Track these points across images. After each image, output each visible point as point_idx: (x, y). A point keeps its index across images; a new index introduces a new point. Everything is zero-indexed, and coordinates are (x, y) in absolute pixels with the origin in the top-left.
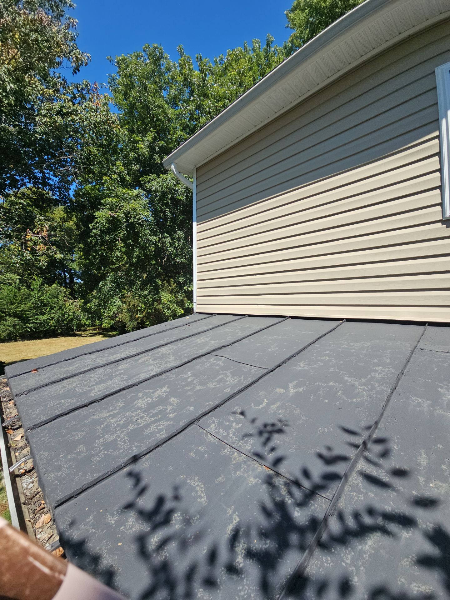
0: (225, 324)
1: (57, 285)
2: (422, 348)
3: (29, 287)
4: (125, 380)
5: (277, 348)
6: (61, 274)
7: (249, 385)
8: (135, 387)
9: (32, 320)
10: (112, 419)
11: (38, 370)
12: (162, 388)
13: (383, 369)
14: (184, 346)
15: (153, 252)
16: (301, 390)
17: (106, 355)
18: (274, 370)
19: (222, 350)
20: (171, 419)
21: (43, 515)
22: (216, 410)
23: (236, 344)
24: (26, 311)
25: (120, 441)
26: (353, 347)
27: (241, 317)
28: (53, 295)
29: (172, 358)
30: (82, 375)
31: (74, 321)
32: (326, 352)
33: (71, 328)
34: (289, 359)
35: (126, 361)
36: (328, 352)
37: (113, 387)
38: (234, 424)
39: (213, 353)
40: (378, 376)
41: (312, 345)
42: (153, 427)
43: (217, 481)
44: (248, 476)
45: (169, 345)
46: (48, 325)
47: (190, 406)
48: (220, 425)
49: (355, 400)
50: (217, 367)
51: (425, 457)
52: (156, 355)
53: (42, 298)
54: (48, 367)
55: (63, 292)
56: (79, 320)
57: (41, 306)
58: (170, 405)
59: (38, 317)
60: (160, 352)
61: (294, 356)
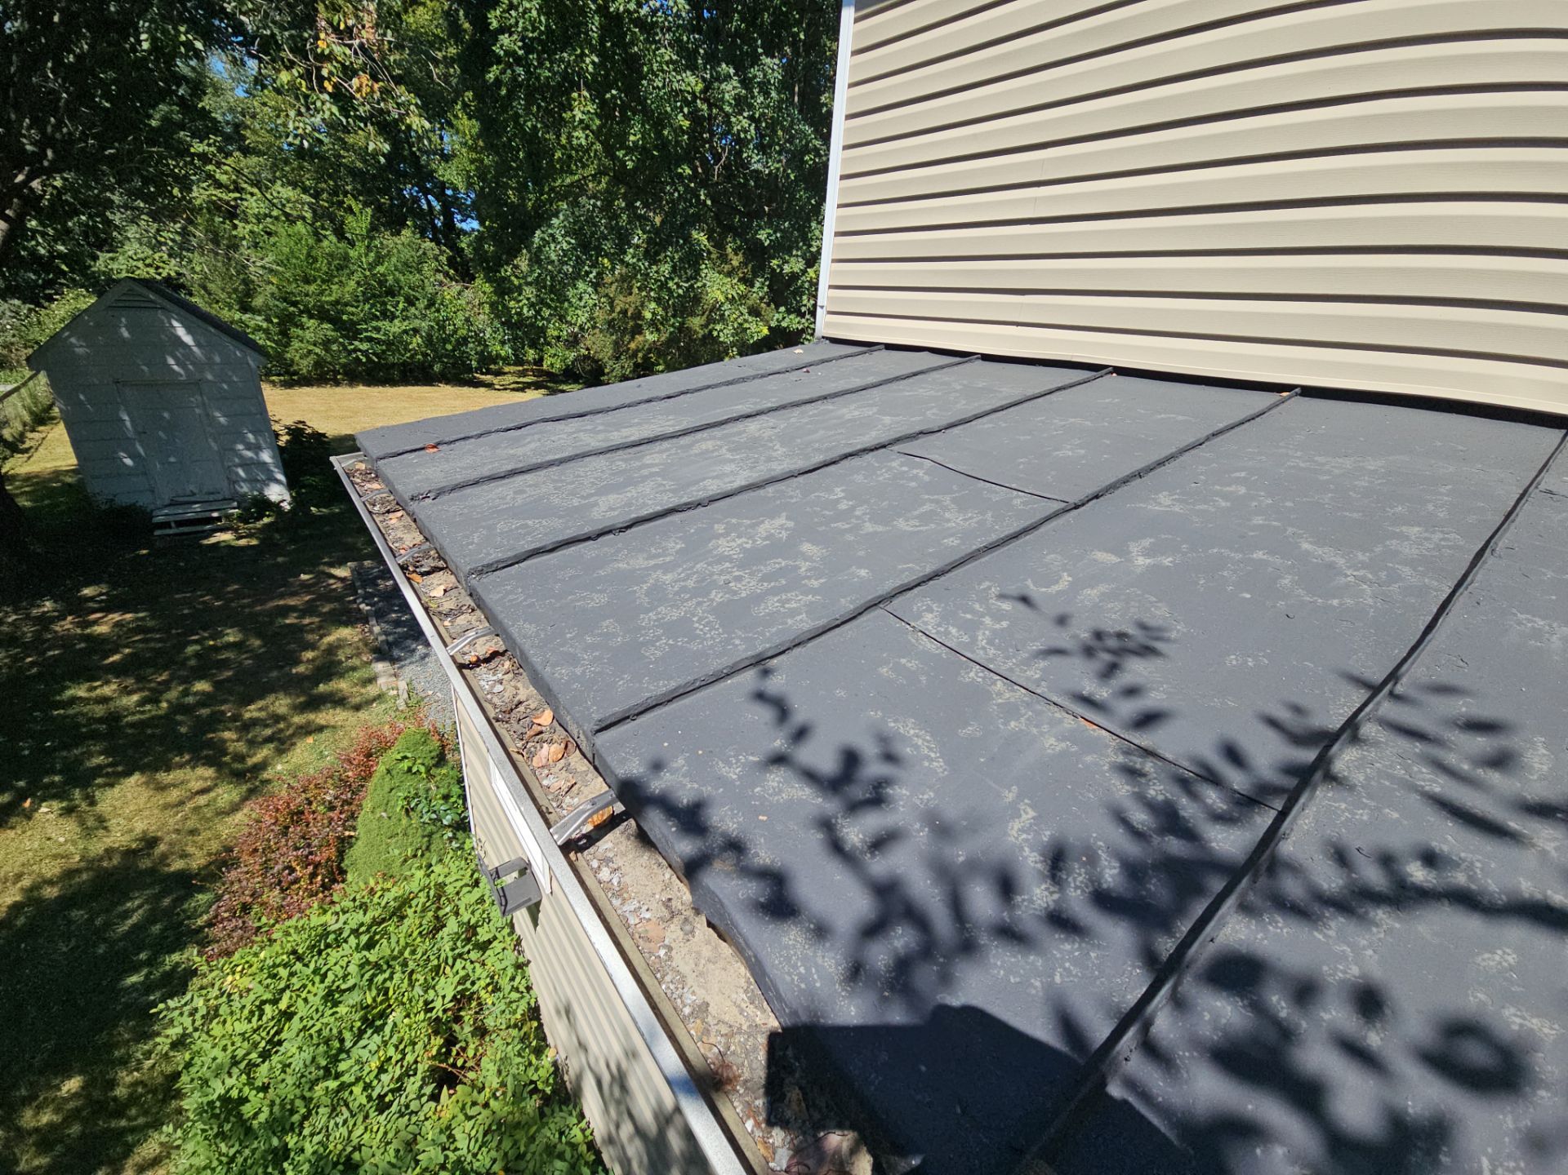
0: (915, 374)
1: (414, 233)
2: (1554, 490)
3: (340, 233)
4: (670, 491)
5: (1083, 452)
6: (416, 200)
7: (1016, 536)
8: (700, 509)
9: (366, 330)
10: (664, 573)
11: (440, 447)
12: (772, 518)
13: (1426, 535)
14: (807, 423)
15: (684, 132)
16: (1167, 561)
17: (600, 428)
18: (1083, 505)
19: (919, 441)
20: (814, 591)
21: (545, 745)
22: (931, 582)
23: (955, 430)
24: (346, 304)
25: (699, 621)
26: (1327, 467)
27: (958, 359)
28: (406, 264)
29: (780, 450)
30: (555, 468)
31: (471, 345)
32: (1237, 474)
33: (464, 363)
34: (1125, 481)
35: (657, 446)
36: (1243, 474)
37: (645, 505)
38: (987, 620)
39: (896, 448)
40: (1408, 550)
41: (1192, 452)
42: (772, 604)
43: (962, 733)
44: (1042, 734)
45: (764, 417)
46: (406, 350)
47: (860, 567)
48: (946, 618)
49: (1335, 602)
50: (913, 484)
51: (1544, 755)
52: (736, 439)
53: (381, 269)
54: (462, 442)
55: (430, 254)
56: (481, 341)
57: (381, 293)
58: (806, 560)
59: (380, 324)
60: (744, 431)
61: (1139, 475)
